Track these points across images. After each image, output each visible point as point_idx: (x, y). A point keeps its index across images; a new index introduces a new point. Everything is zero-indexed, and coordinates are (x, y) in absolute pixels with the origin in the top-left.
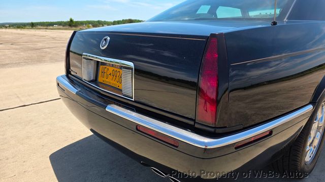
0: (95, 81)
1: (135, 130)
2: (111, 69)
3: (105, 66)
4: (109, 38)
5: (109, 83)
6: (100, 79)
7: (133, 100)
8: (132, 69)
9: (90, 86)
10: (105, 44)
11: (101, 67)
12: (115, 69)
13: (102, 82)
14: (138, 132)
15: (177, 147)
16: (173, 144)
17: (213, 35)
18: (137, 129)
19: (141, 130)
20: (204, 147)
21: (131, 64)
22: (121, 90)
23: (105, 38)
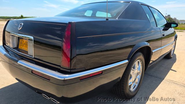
0: (17, 48)
1: (31, 73)
2: (25, 41)
3: (22, 40)
4: (23, 24)
5: (24, 49)
6: (20, 47)
7: (33, 57)
8: (32, 40)
9: (14, 51)
10: (21, 27)
11: (20, 40)
12: (27, 41)
13: (21, 48)
14: (32, 74)
15: (50, 80)
16: (48, 79)
17: (70, 23)
18: (32, 72)
19: (34, 73)
20: (63, 79)
21: (32, 38)
22: (28, 52)
23: (21, 24)
